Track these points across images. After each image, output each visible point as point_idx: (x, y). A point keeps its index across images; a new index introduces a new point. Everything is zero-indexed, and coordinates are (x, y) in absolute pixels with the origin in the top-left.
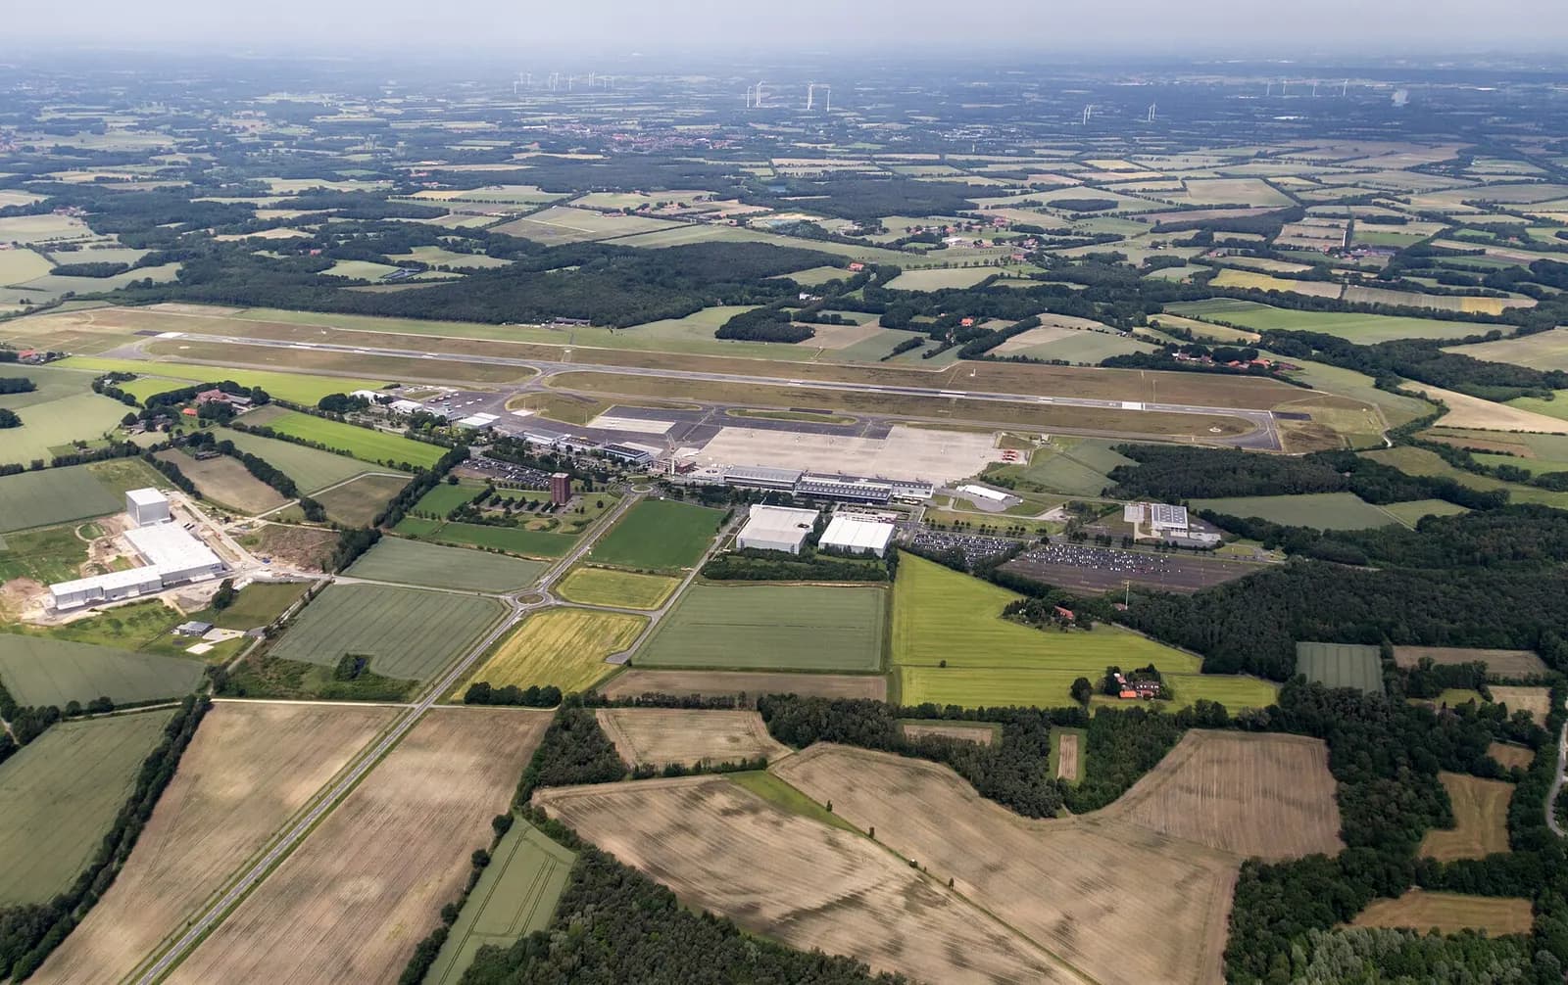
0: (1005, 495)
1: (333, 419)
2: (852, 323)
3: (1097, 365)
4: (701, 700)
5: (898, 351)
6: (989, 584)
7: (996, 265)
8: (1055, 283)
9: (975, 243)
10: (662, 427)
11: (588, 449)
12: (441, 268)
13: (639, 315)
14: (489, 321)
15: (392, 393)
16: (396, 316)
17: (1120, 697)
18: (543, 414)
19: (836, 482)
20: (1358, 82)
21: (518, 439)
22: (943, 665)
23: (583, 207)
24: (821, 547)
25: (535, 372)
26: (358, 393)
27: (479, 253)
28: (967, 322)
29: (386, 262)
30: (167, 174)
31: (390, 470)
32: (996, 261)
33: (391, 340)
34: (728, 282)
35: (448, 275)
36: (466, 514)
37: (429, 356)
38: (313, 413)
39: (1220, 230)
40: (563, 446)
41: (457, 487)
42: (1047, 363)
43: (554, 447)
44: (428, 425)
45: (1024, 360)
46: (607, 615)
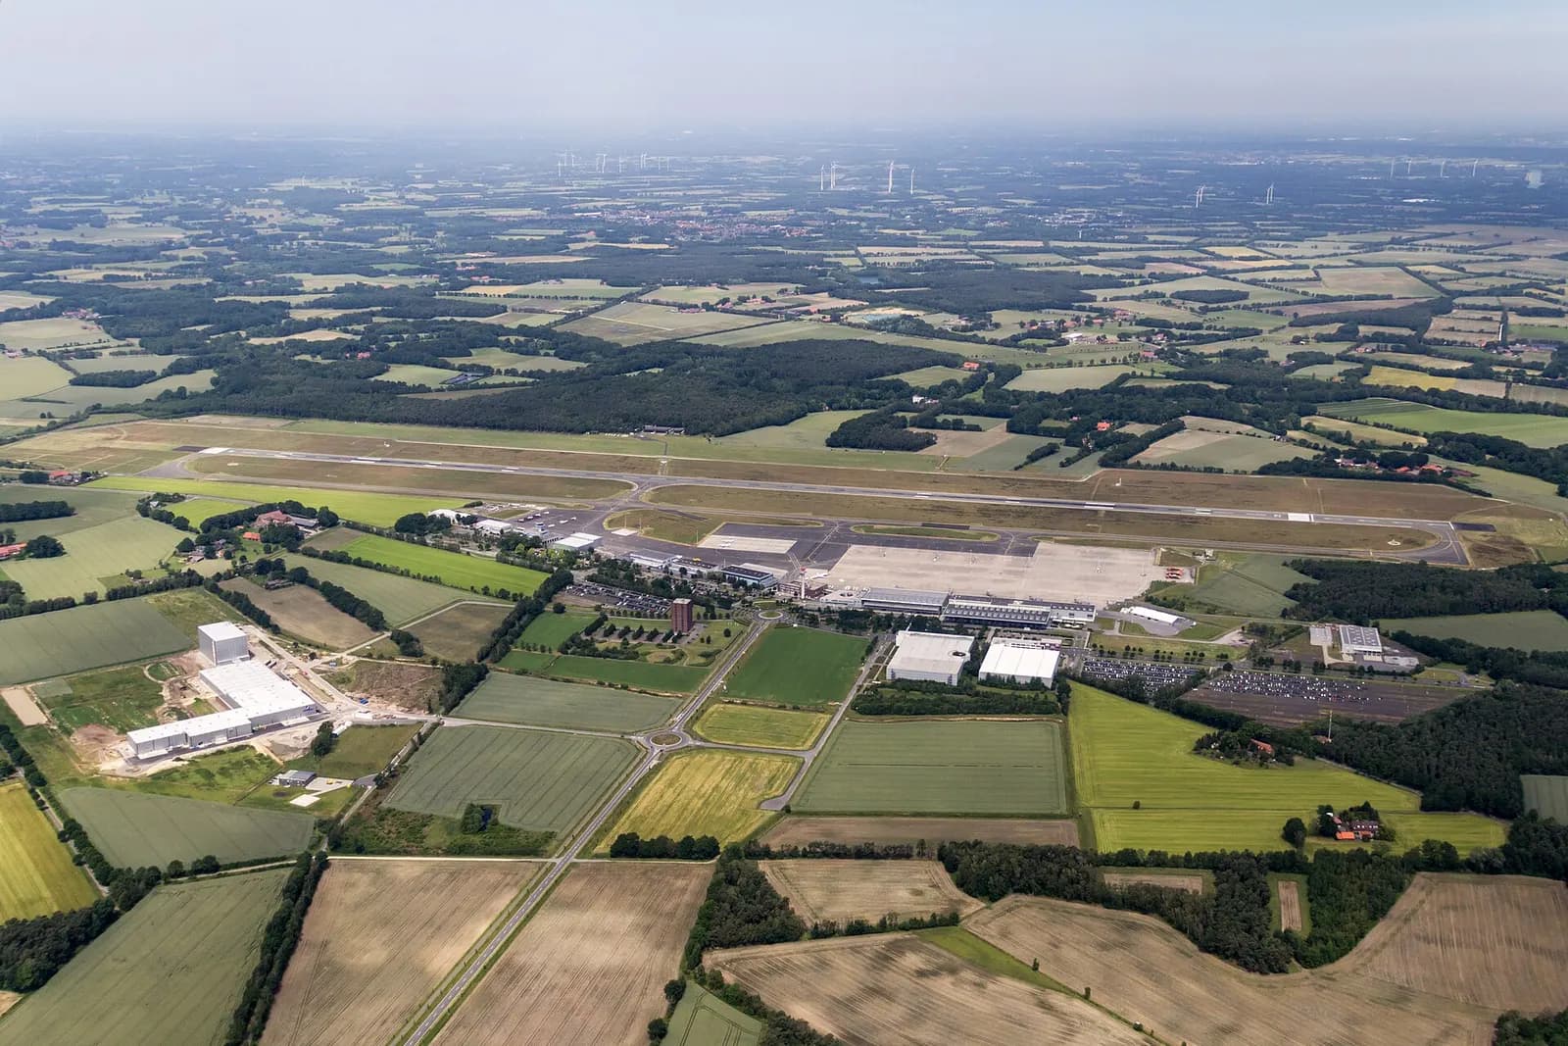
0: (1176, 617)
1: (413, 542)
2: (977, 428)
3: (1254, 473)
4: (876, 850)
5: (1033, 458)
6: (1173, 717)
7: (1125, 363)
8: (1194, 383)
9: (1098, 339)
10: (782, 546)
11: (705, 571)
12: (507, 372)
13: (739, 421)
14: (571, 431)
15: (474, 512)
16: (466, 426)
17: (1336, 839)
18: (647, 533)
19: (988, 605)
20: (1487, 162)
21: (624, 562)
22: (1136, 806)
23: (655, 302)
24: (982, 677)
25: (630, 487)
26: (438, 513)
27: (547, 355)
28: (1104, 426)
29: (445, 366)
30: (182, 271)
31: (487, 598)
32: (1125, 358)
33: (463, 453)
34: (832, 384)
35: (517, 380)
36: (579, 645)
37: (509, 470)
38: (389, 536)
39: (1364, 323)
40: (675, 568)
41: (563, 616)
42: (1199, 471)
43: (666, 570)
44: (521, 546)
45: (1173, 467)
46: (756, 756)
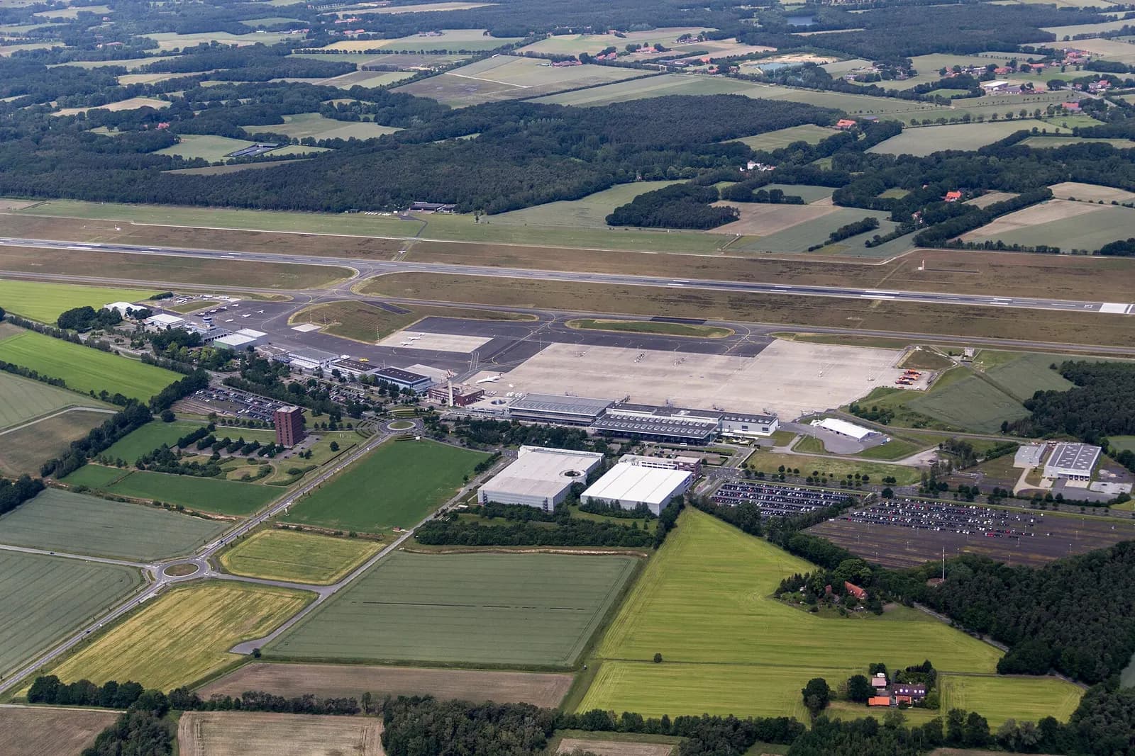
0: (866, 431)
1: (67, 339)
2: (797, 201)
3: (1095, 253)
5: (837, 237)
6: (781, 552)
7: (1037, 116)
8: (1099, 140)
9: (1023, 88)
10: (469, 344)
11: (357, 373)
12: (304, 142)
13: (519, 196)
14: (328, 209)
15: (155, 305)
16: (216, 205)
17: (868, 705)
18: (330, 329)
19: (649, 415)
21: (276, 362)
22: (658, 659)
23: (530, 55)
24: (584, 501)
25: (350, 273)
26: (110, 307)
27: (367, 120)
28: (953, 196)
29: (241, 136)
30: (40, 35)
31: (102, 404)
32: (1038, 112)
34: (662, 149)
35: (311, 150)
36: (163, 460)
37: (230, 256)
38: (47, 332)
40: (328, 372)
41: (170, 425)
42: (1031, 251)
43: (320, 373)
44: (176, 344)
45: (1000, 246)
46: (281, 591)
